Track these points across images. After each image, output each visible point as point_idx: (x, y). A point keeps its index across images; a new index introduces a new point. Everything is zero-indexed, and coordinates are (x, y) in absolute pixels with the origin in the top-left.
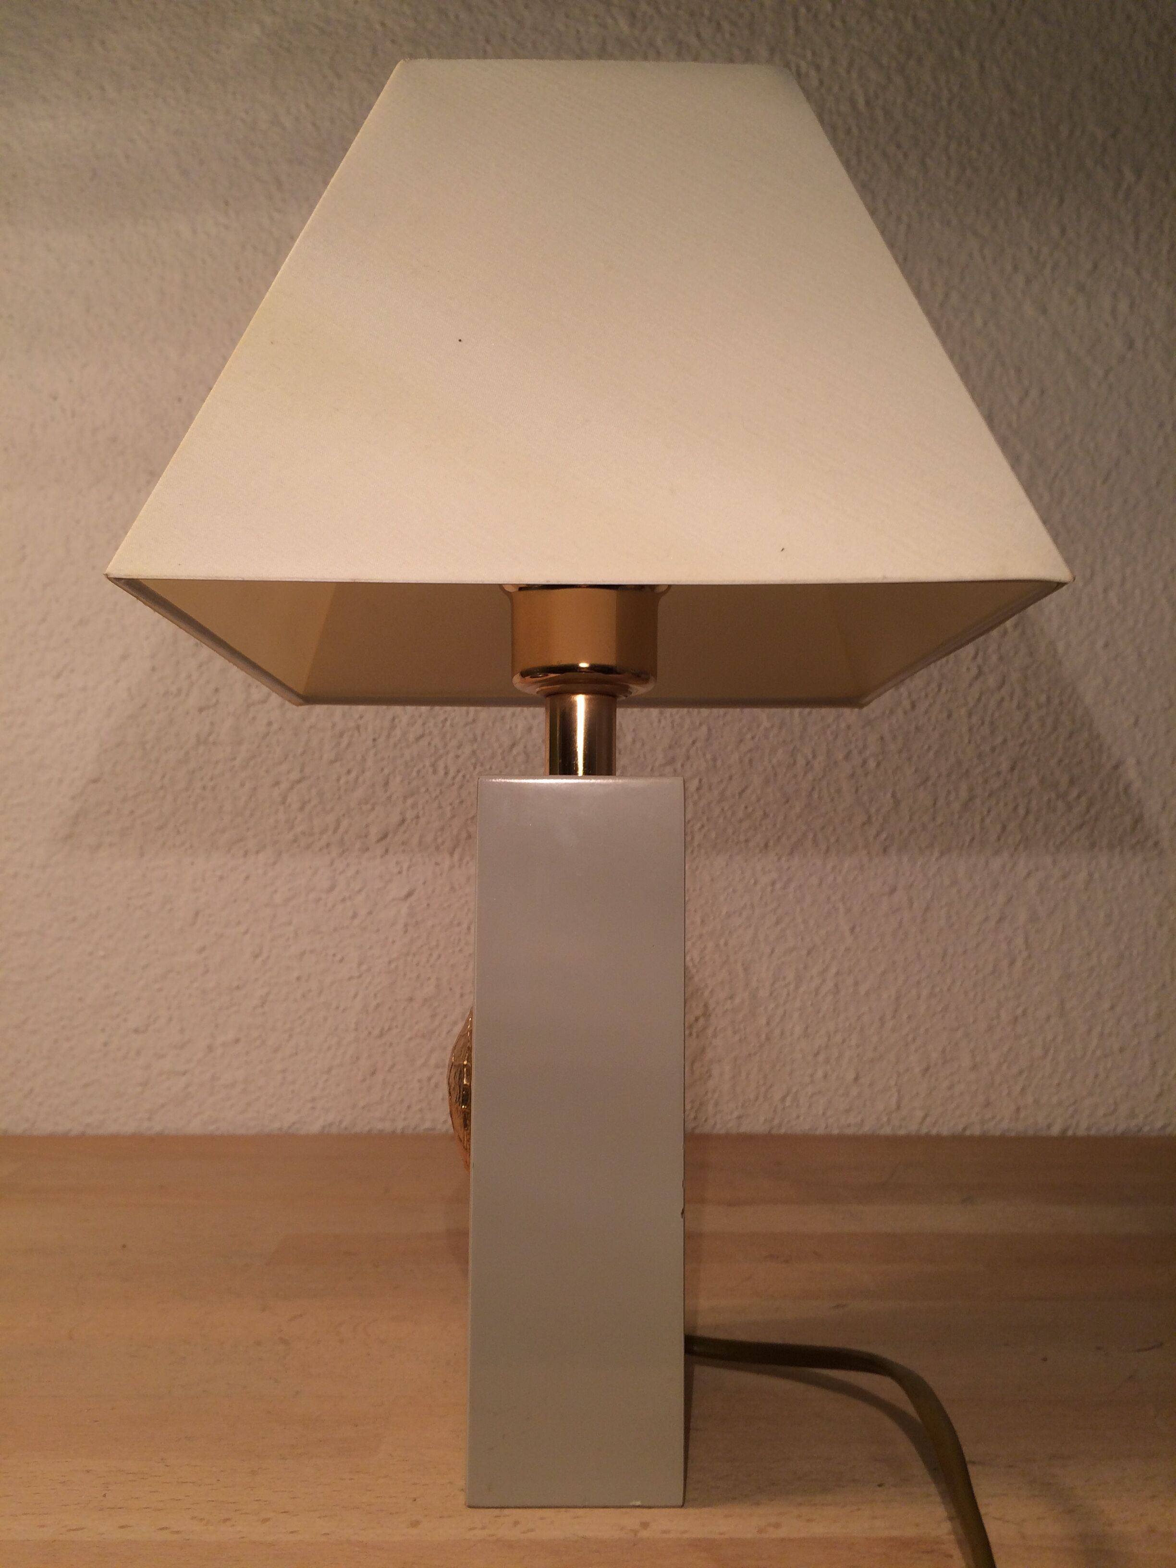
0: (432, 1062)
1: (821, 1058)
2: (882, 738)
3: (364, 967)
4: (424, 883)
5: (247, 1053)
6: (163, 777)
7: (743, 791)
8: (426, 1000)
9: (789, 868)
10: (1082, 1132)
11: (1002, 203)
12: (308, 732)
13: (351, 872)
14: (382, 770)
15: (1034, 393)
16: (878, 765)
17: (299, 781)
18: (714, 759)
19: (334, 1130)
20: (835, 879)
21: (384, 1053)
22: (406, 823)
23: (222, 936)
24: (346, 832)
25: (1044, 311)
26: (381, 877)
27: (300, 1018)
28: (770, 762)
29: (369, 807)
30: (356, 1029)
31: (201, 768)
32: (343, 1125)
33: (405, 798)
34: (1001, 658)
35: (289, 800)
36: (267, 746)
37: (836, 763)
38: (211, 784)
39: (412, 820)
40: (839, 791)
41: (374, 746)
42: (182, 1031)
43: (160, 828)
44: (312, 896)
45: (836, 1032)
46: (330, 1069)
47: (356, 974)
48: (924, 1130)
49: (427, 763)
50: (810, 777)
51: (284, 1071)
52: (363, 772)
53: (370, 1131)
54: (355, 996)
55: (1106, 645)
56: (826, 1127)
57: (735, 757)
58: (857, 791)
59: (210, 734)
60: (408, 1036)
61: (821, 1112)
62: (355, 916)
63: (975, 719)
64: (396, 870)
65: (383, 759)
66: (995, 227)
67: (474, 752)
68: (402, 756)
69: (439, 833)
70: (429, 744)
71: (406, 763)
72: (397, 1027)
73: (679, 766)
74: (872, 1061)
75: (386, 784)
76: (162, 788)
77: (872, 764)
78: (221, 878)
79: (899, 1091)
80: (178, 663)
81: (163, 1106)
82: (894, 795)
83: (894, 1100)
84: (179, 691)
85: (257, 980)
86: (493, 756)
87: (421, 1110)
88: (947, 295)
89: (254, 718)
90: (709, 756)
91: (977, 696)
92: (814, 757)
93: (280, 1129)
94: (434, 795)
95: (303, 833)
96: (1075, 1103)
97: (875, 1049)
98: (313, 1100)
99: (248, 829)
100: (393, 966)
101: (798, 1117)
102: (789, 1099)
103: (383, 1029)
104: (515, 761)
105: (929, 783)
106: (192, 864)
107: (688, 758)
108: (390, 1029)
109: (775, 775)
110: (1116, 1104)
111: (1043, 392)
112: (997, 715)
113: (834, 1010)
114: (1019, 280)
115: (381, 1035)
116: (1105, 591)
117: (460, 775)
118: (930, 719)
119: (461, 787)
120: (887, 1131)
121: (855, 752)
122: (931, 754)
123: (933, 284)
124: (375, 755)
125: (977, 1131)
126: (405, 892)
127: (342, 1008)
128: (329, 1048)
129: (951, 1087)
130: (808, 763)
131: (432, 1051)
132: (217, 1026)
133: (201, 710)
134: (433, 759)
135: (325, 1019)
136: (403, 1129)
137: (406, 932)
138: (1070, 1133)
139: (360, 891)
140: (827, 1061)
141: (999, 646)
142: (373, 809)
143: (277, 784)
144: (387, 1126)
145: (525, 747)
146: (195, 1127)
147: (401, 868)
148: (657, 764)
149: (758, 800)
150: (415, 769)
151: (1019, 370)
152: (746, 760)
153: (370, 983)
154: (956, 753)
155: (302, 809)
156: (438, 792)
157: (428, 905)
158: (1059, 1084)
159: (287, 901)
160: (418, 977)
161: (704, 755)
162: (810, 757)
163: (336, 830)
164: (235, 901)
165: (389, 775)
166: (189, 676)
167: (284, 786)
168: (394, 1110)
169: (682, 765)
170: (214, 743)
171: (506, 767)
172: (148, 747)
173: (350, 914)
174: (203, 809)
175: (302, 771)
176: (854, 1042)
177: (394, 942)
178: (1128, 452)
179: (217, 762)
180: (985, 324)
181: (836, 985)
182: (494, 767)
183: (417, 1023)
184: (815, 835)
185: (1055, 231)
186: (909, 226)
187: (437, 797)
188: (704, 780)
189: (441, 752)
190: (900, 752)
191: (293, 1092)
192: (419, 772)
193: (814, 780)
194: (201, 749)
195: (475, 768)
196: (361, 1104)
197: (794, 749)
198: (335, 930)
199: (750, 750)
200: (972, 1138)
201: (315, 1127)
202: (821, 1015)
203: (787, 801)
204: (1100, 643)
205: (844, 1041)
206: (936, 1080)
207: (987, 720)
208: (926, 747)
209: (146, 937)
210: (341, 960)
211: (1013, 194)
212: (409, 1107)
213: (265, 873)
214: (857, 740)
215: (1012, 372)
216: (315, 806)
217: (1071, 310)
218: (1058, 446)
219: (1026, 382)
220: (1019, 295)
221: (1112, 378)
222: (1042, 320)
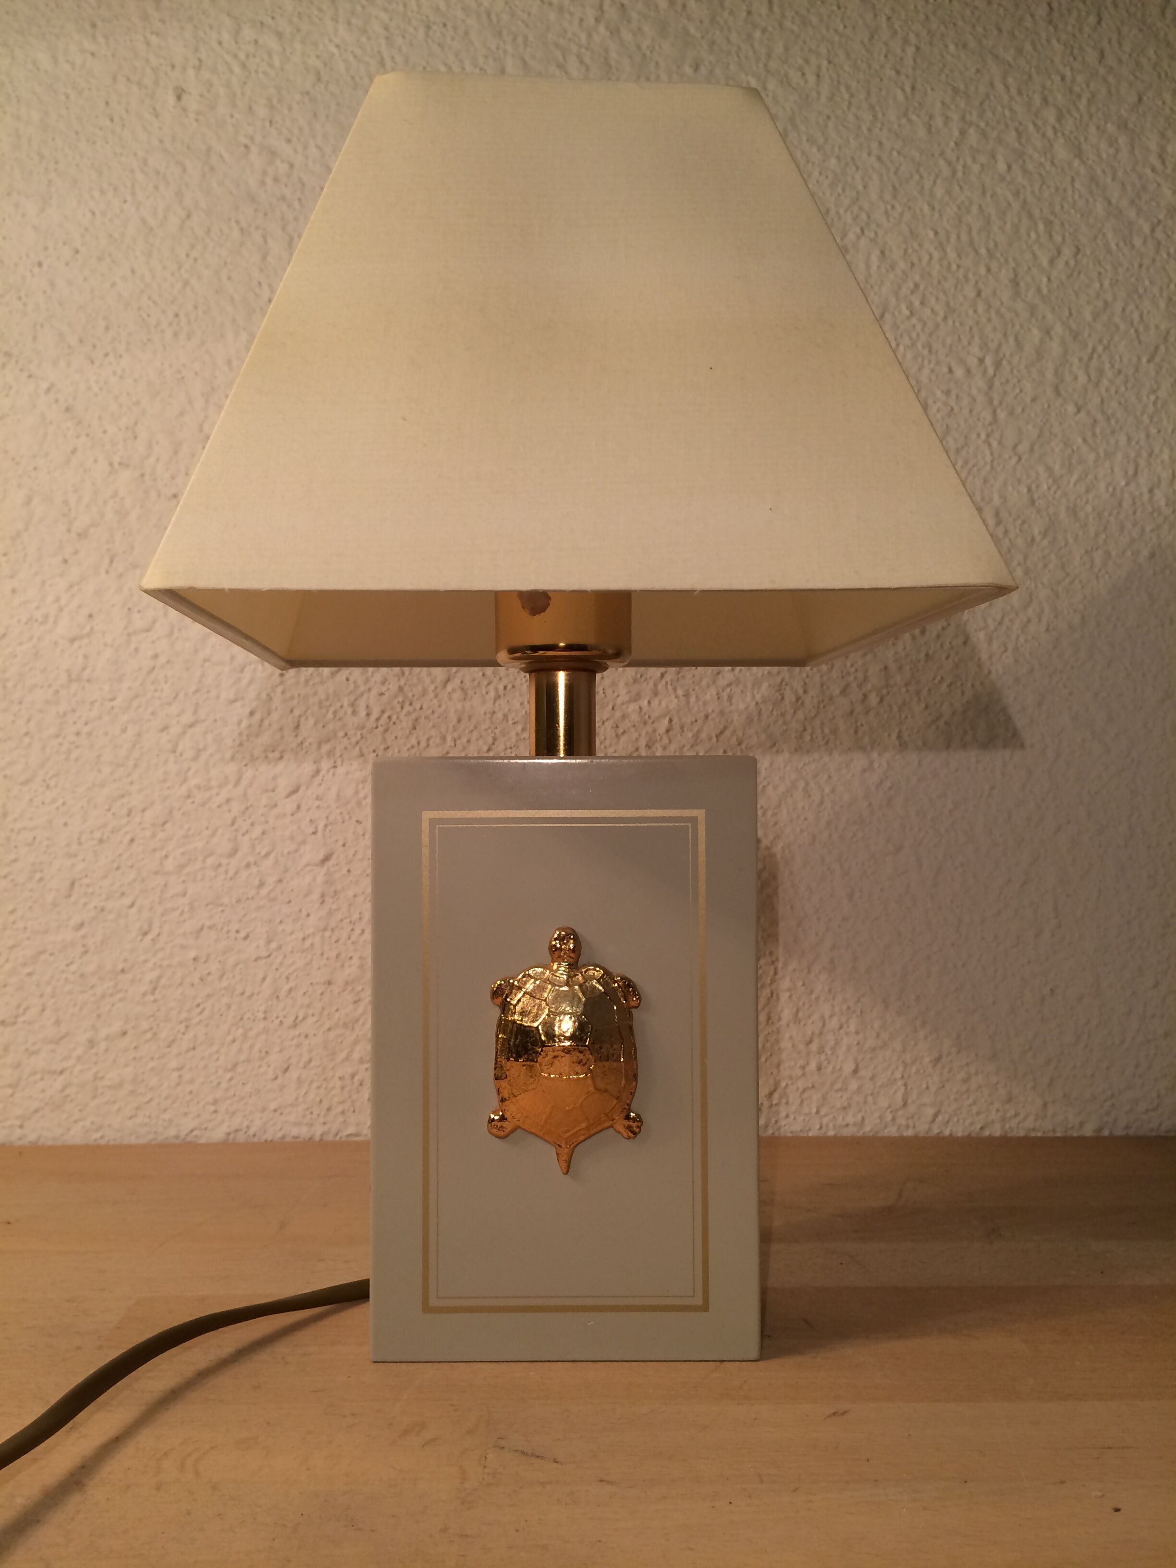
0: (356, 1056)
1: (814, 1047)
2: (886, 668)
3: (274, 945)
4: (344, 845)
5: (136, 1048)
6: (29, 721)
7: (722, 733)
8: (347, 983)
9: (776, 824)
10: (1119, 1132)
11: (1028, 23)
12: (202, 666)
13: (258, 830)
14: (292, 711)
15: (1067, 252)
16: (881, 701)
17: (191, 726)
18: (687, 695)
19: (241, 1137)
20: (830, 835)
21: (298, 1046)
22: (321, 774)
23: (103, 910)
24: (250, 785)
25: (1079, 153)
26: (292, 838)
27: (198, 1005)
28: (753, 697)
29: (277, 754)
30: (265, 1018)
31: (74, 711)
32: (252, 1131)
33: (319, 744)
34: (1027, 572)
35: (180, 749)
36: (153, 683)
37: (831, 698)
38: (87, 729)
39: (328, 771)
40: (834, 732)
41: (282, 683)
42: (58, 1023)
43: (27, 782)
44: (210, 861)
45: (831, 1017)
46: (235, 1065)
47: (265, 954)
48: (935, 1131)
49: (346, 703)
50: (800, 715)
51: (180, 1069)
52: (269, 714)
53: (283, 1137)
54: (264, 979)
56: (821, 1128)
57: (713, 691)
58: (856, 732)
59: (84, 669)
60: (327, 1026)
61: (814, 1110)
62: (261, 885)
63: (995, 645)
64: (311, 830)
65: (292, 698)
66: (1020, 51)
67: (401, 689)
68: (315, 694)
69: (361, 786)
70: (348, 679)
71: (320, 702)
72: (313, 1015)
73: (645, 703)
74: (874, 1050)
75: (297, 727)
76: (27, 734)
77: (873, 700)
78: (101, 841)
79: (906, 1085)
80: (43, 583)
81: (36, 1111)
82: (899, 737)
83: (899, 1096)
84: (46, 617)
85: (146, 961)
86: (424, 693)
87: (343, 1113)
88: (963, 133)
89: (136, 650)
90: (680, 692)
91: (999, 617)
92: (805, 692)
93: (177, 1137)
94: (354, 740)
95: (199, 787)
96: (1113, 1095)
97: (878, 1036)
98: (215, 1102)
99: (132, 783)
100: (308, 943)
101: (787, 1116)
102: (776, 1095)
103: (297, 1017)
104: (450, 699)
105: (941, 722)
106: (66, 824)
107: (656, 694)
108: (304, 1018)
109: (760, 713)
110: (1159, 1096)
111: (1078, 250)
112: (1022, 639)
113: (830, 990)
114: (1050, 115)
115: (295, 1025)
116: (1151, 491)
117: (386, 716)
118: (942, 646)
119: (386, 730)
120: (892, 1131)
121: (854, 685)
122: (945, 685)
123: (947, 119)
124: (283, 692)
125: (996, 1131)
126: (321, 856)
127: (247, 994)
128: (234, 1041)
129: (966, 1081)
130: (798, 699)
131: (356, 1042)
132: (99, 1016)
133: (72, 640)
134: (352, 698)
135: (229, 1007)
136: (322, 1135)
137: (323, 902)
138: (1106, 1133)
139: (267, 855)
140: (821, 1050)
141: (1026, 557)
142: (281, 758)
143: (165, 728)
144: (303, 1132)
145: (462, 682)
146: (76, 1136)
147: (316, 828)
148: (619, 701)
149: (740, 744)
150: (332, 710)
151: (1049, 224)
152: (725, 695)
153: (281, 964)
154: (973, 686)
155: (195, 758)
156: (359, 736)
157: (349, 871)
158: (1092, 1076)
159: (181, 867)
160: (338, 956)
161: (675, 690)
162: (801, 691)
163: (237, 784)
164: (118, 868)
165: (300, 716)
166: (58, 600)
167: (175, 730)
168: (311, 1113)
169: (649, 702)
170: (89, 681)
171: (440, 706)
172: (9, 685)
173: (257, 882)
174: (77, 760)
175: (195, 712)
176: (852, 1028)
177: (308, 915)
179: (93, 703)
180: (1009, 167)
181: (832, 961)
182: (424, 707)
183: (337, 1010)
184: (807, 784)
185: (1092, 56)
186: (918, 48)
187: (357, 743)
188: (675, 720)
189: (362, 688)
190: (907, 685)
191: (191, 1092)
192: (335, 713)
193: (806, 719)
194: (74, 687)
195: (402, 708)
196: (273, 1106)
197: (781, 684)
198: (239, 901)
199: (729, 685)
200: (991, 1140)
201: (218, 1135)
202: (813, 997)
203: (774, 745)
205: (841, 1027)
206: (949, 1072)
207: (1010, 647)
208: (938, 678)
209: (12, 912)
210: (246, 937)
211: (1041, 11)
212: (329, 1109)
213: (153, 836)
214: (856, 670)
215: (1041, 227)
216: (211, 755)
217: (1111, 151)
218: (1096, 316)
219: (1058, 239)
220: (1050, 133)
221: (1159, 234)
222: (1076, 163)
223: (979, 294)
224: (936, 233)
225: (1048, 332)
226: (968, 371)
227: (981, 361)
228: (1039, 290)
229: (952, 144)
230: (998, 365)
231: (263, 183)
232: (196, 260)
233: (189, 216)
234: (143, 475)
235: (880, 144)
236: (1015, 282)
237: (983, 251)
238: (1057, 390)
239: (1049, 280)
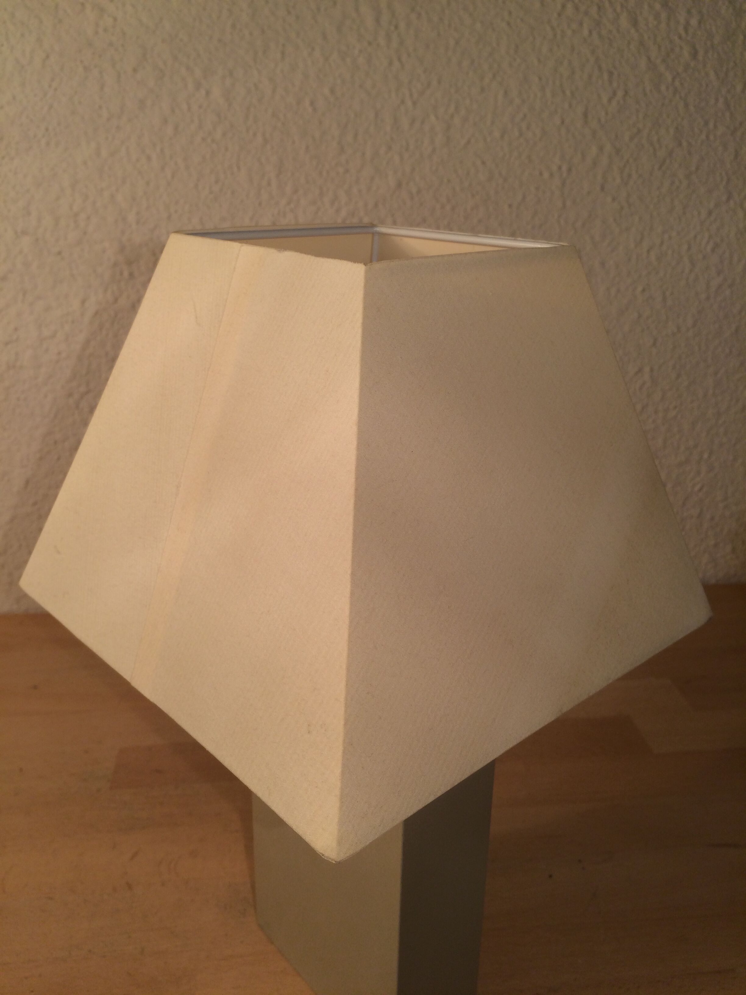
15: (620, 94)
25: (635, 23)
55: (644, 290)
111: (626, 93)
116: (648, 251)
151: (611, 74)
170: (20, 368)
178: (680, 144)
179: (25, 381)
180: (590, 32)
194: (11, 372)
204: (640, 289)
215: (606, 76)
217: (655, 23)
218: (632, 139)
219: (615, 85)
220: (619, 9)
221: (677, 83)
222: (633, 31)
223: (563, 122)
224: (540, 79)
225: (601, 149)
226: (552, 175)
227: (560, 168)
228: (599, 120)
229: (555, 15)
230: (569, 170)
231: (97, 33)
232: (56, 90)
233: (48, 57)
234: (37, 240)
235: (510, 13)
236: (585, 115)
237: (568, 93)
238: (602, 188)
239: (607, 113)
